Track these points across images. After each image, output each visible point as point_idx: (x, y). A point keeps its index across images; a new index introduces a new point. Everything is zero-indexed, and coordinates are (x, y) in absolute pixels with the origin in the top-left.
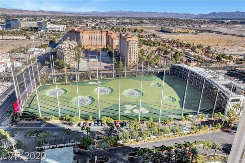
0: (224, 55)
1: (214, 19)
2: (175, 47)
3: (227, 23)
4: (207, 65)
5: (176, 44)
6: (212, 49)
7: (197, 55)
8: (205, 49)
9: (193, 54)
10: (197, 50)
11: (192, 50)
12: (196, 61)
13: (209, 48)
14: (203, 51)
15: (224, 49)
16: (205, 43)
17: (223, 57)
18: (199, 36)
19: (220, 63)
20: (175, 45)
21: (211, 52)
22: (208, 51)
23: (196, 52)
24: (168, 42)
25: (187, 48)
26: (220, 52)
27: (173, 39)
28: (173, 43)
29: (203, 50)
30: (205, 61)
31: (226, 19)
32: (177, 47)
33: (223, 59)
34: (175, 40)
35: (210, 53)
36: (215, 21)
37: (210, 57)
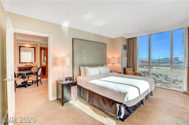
0: (177, 80)
1: (167, 61)
3: (176, 63)
4: (166, 85)
8: (164, 77)
9: (157, 79)
11: (156, 76)
12: (160, 82)
13: (166, 76)
15: (176, 77)
17: (177, 81)
18: (160, 70)
19: (175, 84)
20: (146, 74)
23: (159, 78)
25: (153, 76)
29: (163, 77)
31: (175, 61)
33: (176, 82)
35: (168, 79)
36: (168, 62)
37: (168, 81)
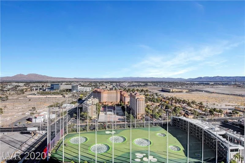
0: (215, 109)
2: (174, 103)
3: (212, 85)
4: (202, 117)
5: (174, 100)
6: (204, 104)
7: (192, 109)
8: (198, 105)
9: (189, 108)
10: (192, 105)
11: (188, 105)
12: (193, 114)
13: (201, 103)
14: (197, 106)
15: (214, 104)
16: (197, 100)
17: (215, 111)
18: (192, 94)
19: (213, 116)
21: (204, 106)
22: (201, 106)
23: (192, 107)
24: (168, 99)
25: (183, 104)
26: (211, 107)
27: (171, 96)
28: (172, 100)
30: (200, 114)
31: (211, 82)
32: (176, 103)
33: (215, 113)
34: (173, 97)
35: (203, 108)
36: (202, 83)
37: (204, 111)
